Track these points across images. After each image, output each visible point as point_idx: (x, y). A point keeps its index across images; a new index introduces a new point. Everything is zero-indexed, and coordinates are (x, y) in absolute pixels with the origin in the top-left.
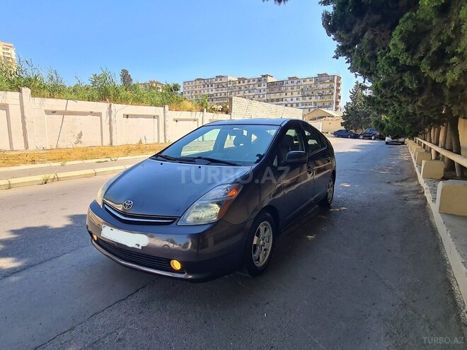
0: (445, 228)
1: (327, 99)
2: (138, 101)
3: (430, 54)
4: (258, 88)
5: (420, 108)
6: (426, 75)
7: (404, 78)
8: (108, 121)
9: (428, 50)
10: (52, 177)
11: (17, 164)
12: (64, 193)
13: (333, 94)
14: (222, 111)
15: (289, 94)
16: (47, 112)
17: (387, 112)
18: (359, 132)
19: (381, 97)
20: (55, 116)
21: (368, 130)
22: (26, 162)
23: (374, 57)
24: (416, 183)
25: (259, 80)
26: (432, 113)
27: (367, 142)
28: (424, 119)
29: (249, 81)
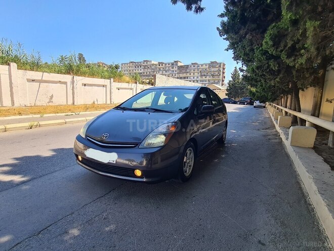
0: (295, 154)
1: (216, 78)
2: (92, 75)
3: (287, 48)
4: (171, 69)
5: (278, 82)
6: (284, 61)
7: (270, 64)
8: (71, 88)
9: (285, 46)
10: (35, 124)
11: (9, 115)
12: (46, 135)
13: (220, 75)
14: (149, 83)
15: (192, 74)
16: (29, 80)
17: (257, 85)
18: (237, 100)
19: (255, 75)
20: (34, 83)
21: (242, 99)
22: (15, 114)
23: (252, 50)
24: (275, 130)
25: (173, 64)
26: (284, 86)
27: (242, 106)
28: (280, 90)
29: (166, 65)
